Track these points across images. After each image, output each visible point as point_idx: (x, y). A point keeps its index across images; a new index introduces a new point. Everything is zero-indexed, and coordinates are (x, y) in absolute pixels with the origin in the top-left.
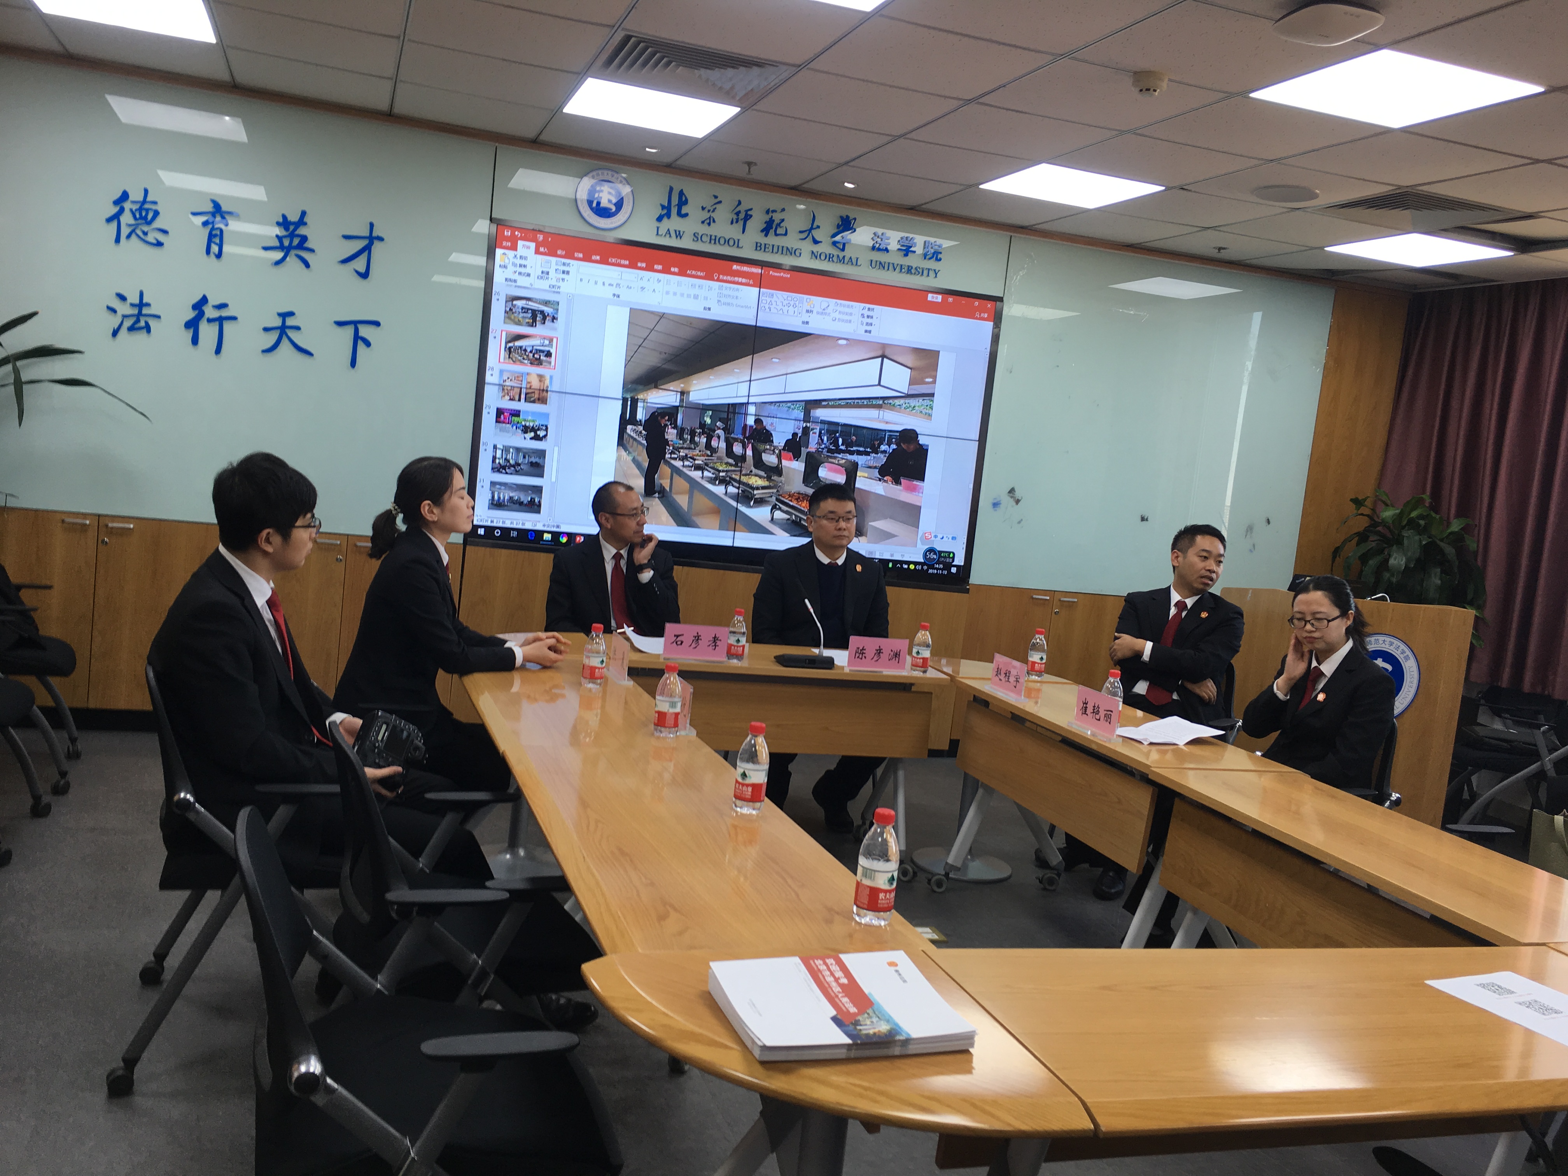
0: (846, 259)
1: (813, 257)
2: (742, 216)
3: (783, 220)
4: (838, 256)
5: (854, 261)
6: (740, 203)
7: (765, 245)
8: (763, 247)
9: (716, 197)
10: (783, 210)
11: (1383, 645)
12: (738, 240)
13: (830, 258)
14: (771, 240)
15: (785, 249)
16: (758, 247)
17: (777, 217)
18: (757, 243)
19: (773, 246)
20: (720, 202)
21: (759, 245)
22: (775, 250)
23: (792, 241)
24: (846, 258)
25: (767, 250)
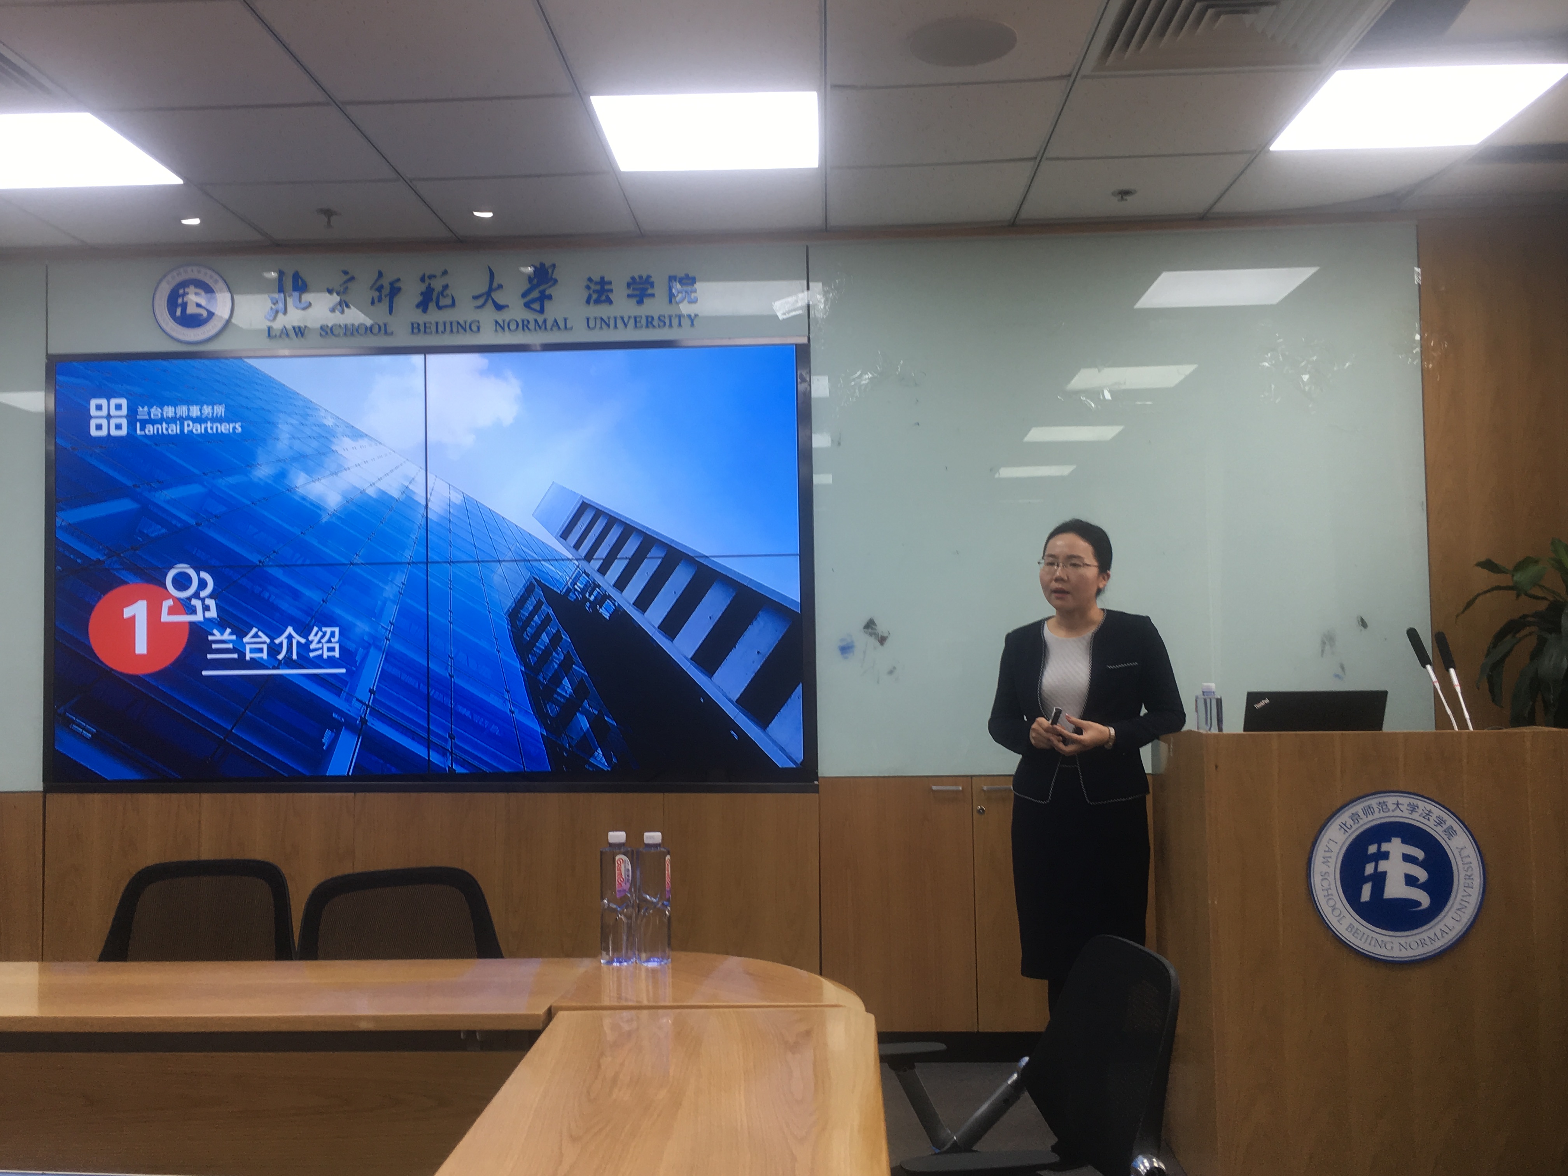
0: (549, 324)
1: (498, 328)
2: (386, 290)
3: (446, 287)
4: (536, 321)
5: (562, 325)
6: (380, 274)
7: (425, 324)
8: (422, 328)
9: (346, 273)
10: (445, 273)
11: (1398, 813)
12: (385, 325)
13: (525, 325)
14: (434, 316)
15: (455, 325)
16: (416, 329)
17: (437, 285)
18: (412, 324)
19: (437, 324)
20: (352, 279)
21: (415, 326)
22: (441, 328)
23: (465, 312)
24: (548, 322)
25: (428, 330)
